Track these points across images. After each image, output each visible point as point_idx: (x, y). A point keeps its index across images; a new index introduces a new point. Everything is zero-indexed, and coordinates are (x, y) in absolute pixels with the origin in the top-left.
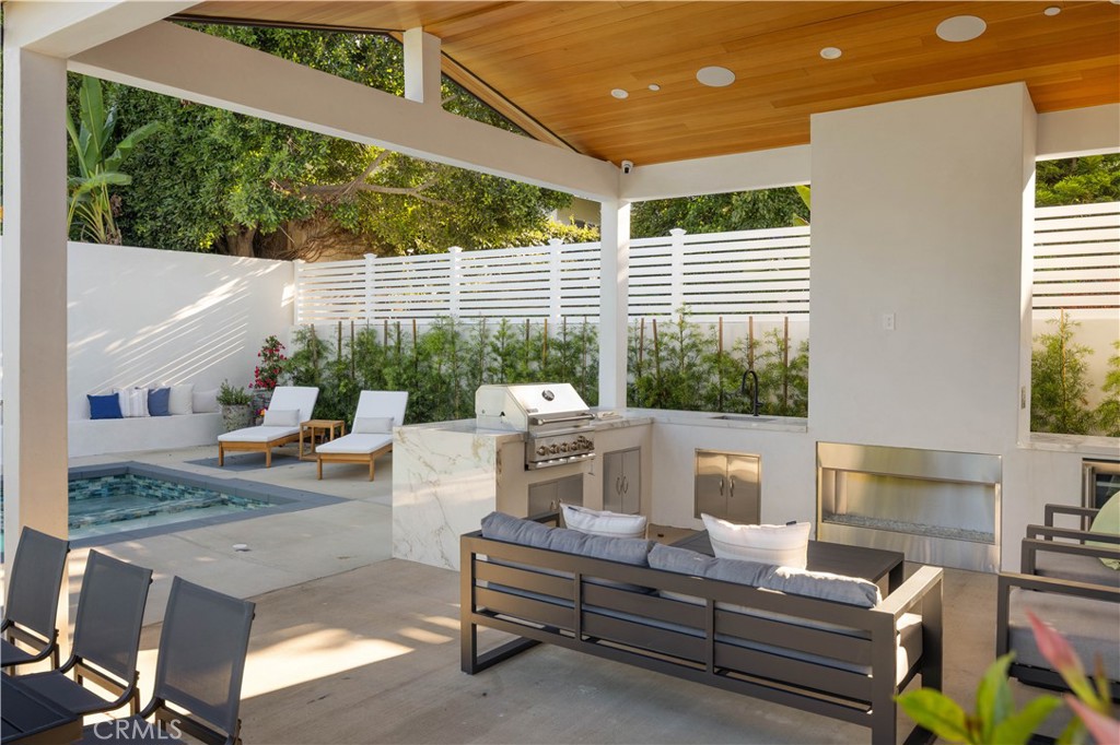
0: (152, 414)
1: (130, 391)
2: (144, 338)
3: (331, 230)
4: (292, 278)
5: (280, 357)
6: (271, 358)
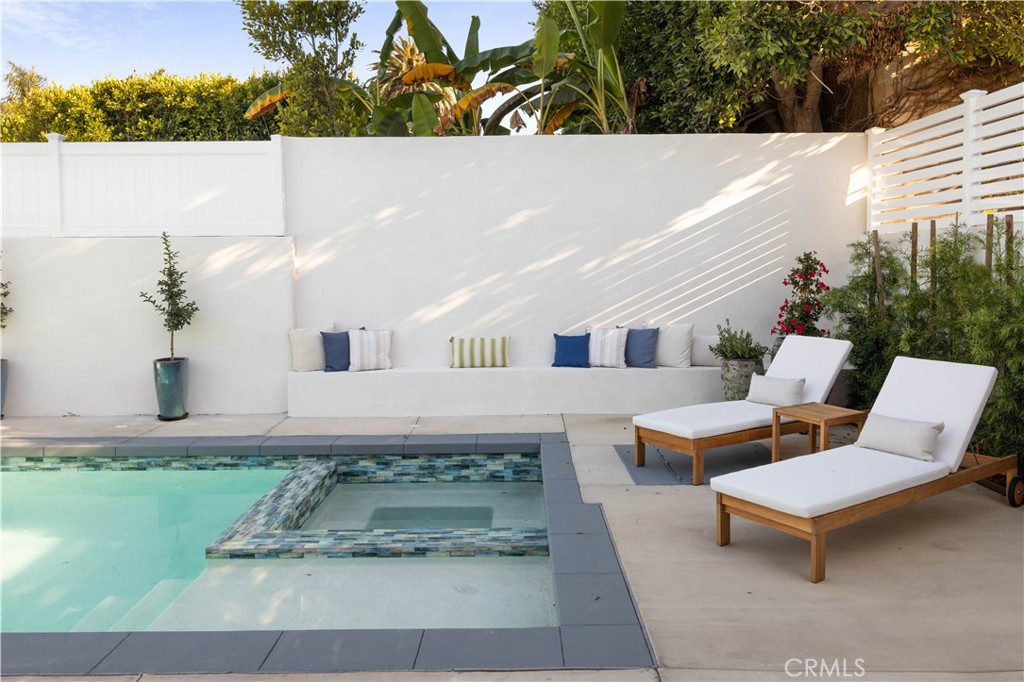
0: (629, 363)
1: (605, 330)
2: (626, 257)
3: (943, 73)
4: (864, 155)
5: (821, 286)
6: (804, 288)
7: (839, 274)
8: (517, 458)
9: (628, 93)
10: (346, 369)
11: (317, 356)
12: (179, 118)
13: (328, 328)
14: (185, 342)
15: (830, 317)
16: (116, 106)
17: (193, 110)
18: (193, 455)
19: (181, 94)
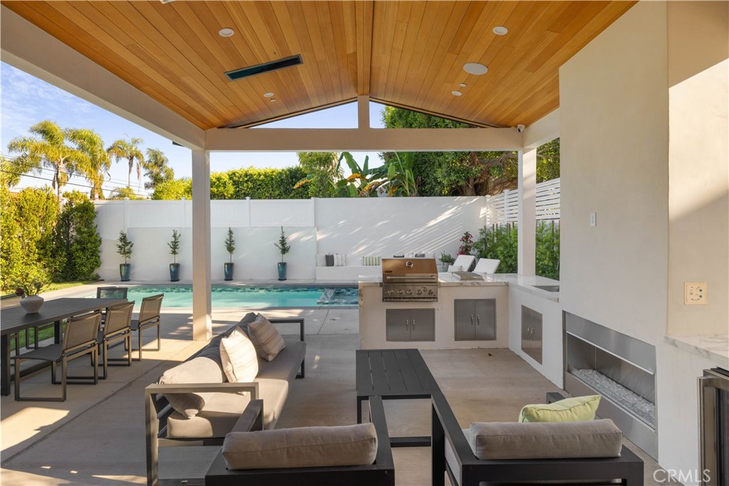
4: (484, 205)
5: (471, 242)
6: (466, 242)
7: (476, 238)
9: (415, 181)
10: (333, 265)
11: (324, 262)
12: (259, 183)
13: (327, 254)
14: (287, 258)
15: (474, 250)
16: (237, 179)
17: (263, 181)
19: (260, 175)
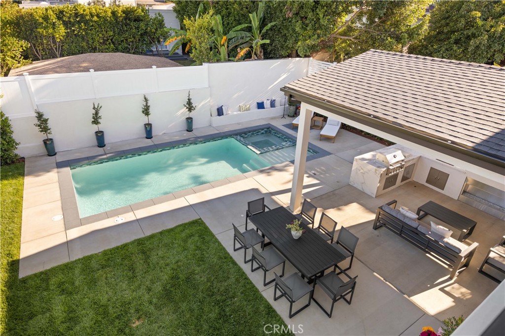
4: (308, 63)
8: (266, 130)
10: (223, 114)
11: (217, 113)
13: (217, 107)
18: (195, 141)
